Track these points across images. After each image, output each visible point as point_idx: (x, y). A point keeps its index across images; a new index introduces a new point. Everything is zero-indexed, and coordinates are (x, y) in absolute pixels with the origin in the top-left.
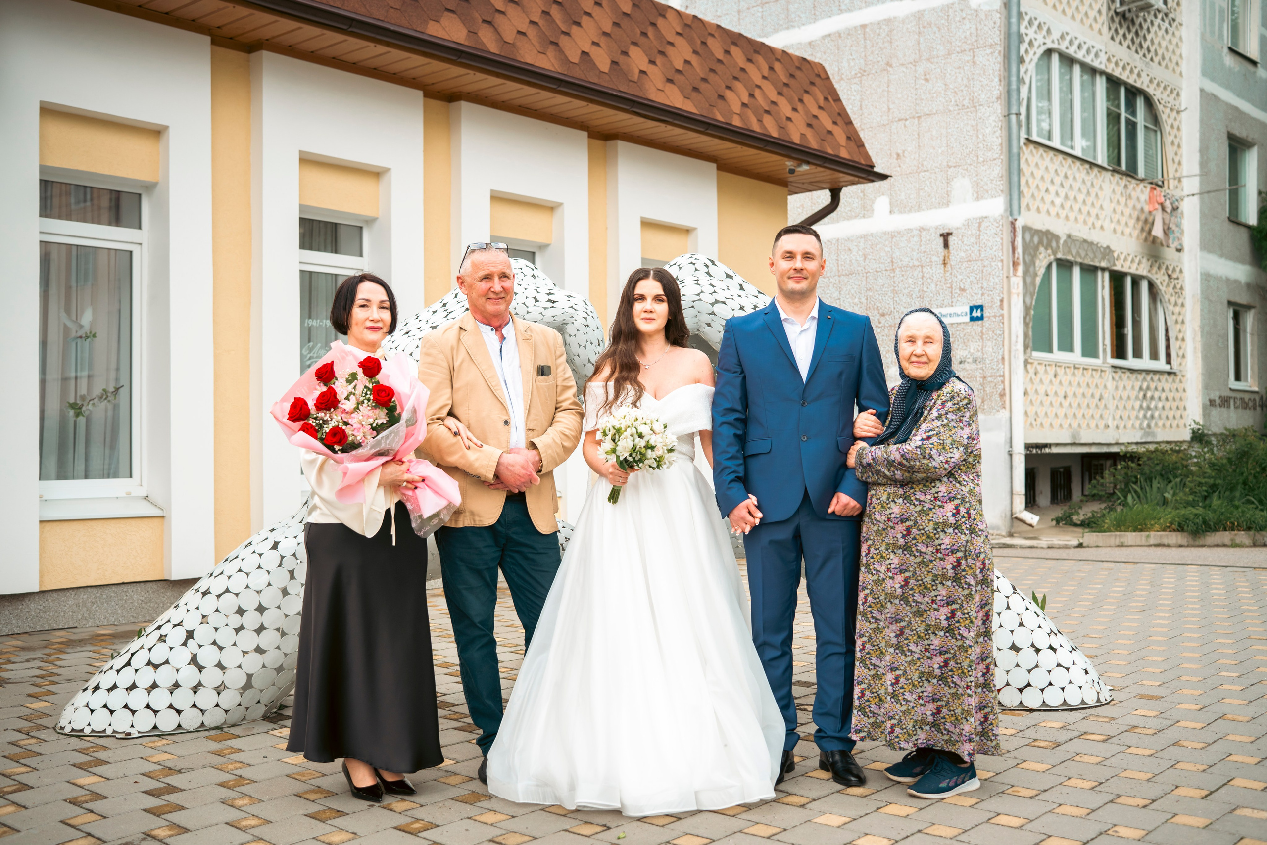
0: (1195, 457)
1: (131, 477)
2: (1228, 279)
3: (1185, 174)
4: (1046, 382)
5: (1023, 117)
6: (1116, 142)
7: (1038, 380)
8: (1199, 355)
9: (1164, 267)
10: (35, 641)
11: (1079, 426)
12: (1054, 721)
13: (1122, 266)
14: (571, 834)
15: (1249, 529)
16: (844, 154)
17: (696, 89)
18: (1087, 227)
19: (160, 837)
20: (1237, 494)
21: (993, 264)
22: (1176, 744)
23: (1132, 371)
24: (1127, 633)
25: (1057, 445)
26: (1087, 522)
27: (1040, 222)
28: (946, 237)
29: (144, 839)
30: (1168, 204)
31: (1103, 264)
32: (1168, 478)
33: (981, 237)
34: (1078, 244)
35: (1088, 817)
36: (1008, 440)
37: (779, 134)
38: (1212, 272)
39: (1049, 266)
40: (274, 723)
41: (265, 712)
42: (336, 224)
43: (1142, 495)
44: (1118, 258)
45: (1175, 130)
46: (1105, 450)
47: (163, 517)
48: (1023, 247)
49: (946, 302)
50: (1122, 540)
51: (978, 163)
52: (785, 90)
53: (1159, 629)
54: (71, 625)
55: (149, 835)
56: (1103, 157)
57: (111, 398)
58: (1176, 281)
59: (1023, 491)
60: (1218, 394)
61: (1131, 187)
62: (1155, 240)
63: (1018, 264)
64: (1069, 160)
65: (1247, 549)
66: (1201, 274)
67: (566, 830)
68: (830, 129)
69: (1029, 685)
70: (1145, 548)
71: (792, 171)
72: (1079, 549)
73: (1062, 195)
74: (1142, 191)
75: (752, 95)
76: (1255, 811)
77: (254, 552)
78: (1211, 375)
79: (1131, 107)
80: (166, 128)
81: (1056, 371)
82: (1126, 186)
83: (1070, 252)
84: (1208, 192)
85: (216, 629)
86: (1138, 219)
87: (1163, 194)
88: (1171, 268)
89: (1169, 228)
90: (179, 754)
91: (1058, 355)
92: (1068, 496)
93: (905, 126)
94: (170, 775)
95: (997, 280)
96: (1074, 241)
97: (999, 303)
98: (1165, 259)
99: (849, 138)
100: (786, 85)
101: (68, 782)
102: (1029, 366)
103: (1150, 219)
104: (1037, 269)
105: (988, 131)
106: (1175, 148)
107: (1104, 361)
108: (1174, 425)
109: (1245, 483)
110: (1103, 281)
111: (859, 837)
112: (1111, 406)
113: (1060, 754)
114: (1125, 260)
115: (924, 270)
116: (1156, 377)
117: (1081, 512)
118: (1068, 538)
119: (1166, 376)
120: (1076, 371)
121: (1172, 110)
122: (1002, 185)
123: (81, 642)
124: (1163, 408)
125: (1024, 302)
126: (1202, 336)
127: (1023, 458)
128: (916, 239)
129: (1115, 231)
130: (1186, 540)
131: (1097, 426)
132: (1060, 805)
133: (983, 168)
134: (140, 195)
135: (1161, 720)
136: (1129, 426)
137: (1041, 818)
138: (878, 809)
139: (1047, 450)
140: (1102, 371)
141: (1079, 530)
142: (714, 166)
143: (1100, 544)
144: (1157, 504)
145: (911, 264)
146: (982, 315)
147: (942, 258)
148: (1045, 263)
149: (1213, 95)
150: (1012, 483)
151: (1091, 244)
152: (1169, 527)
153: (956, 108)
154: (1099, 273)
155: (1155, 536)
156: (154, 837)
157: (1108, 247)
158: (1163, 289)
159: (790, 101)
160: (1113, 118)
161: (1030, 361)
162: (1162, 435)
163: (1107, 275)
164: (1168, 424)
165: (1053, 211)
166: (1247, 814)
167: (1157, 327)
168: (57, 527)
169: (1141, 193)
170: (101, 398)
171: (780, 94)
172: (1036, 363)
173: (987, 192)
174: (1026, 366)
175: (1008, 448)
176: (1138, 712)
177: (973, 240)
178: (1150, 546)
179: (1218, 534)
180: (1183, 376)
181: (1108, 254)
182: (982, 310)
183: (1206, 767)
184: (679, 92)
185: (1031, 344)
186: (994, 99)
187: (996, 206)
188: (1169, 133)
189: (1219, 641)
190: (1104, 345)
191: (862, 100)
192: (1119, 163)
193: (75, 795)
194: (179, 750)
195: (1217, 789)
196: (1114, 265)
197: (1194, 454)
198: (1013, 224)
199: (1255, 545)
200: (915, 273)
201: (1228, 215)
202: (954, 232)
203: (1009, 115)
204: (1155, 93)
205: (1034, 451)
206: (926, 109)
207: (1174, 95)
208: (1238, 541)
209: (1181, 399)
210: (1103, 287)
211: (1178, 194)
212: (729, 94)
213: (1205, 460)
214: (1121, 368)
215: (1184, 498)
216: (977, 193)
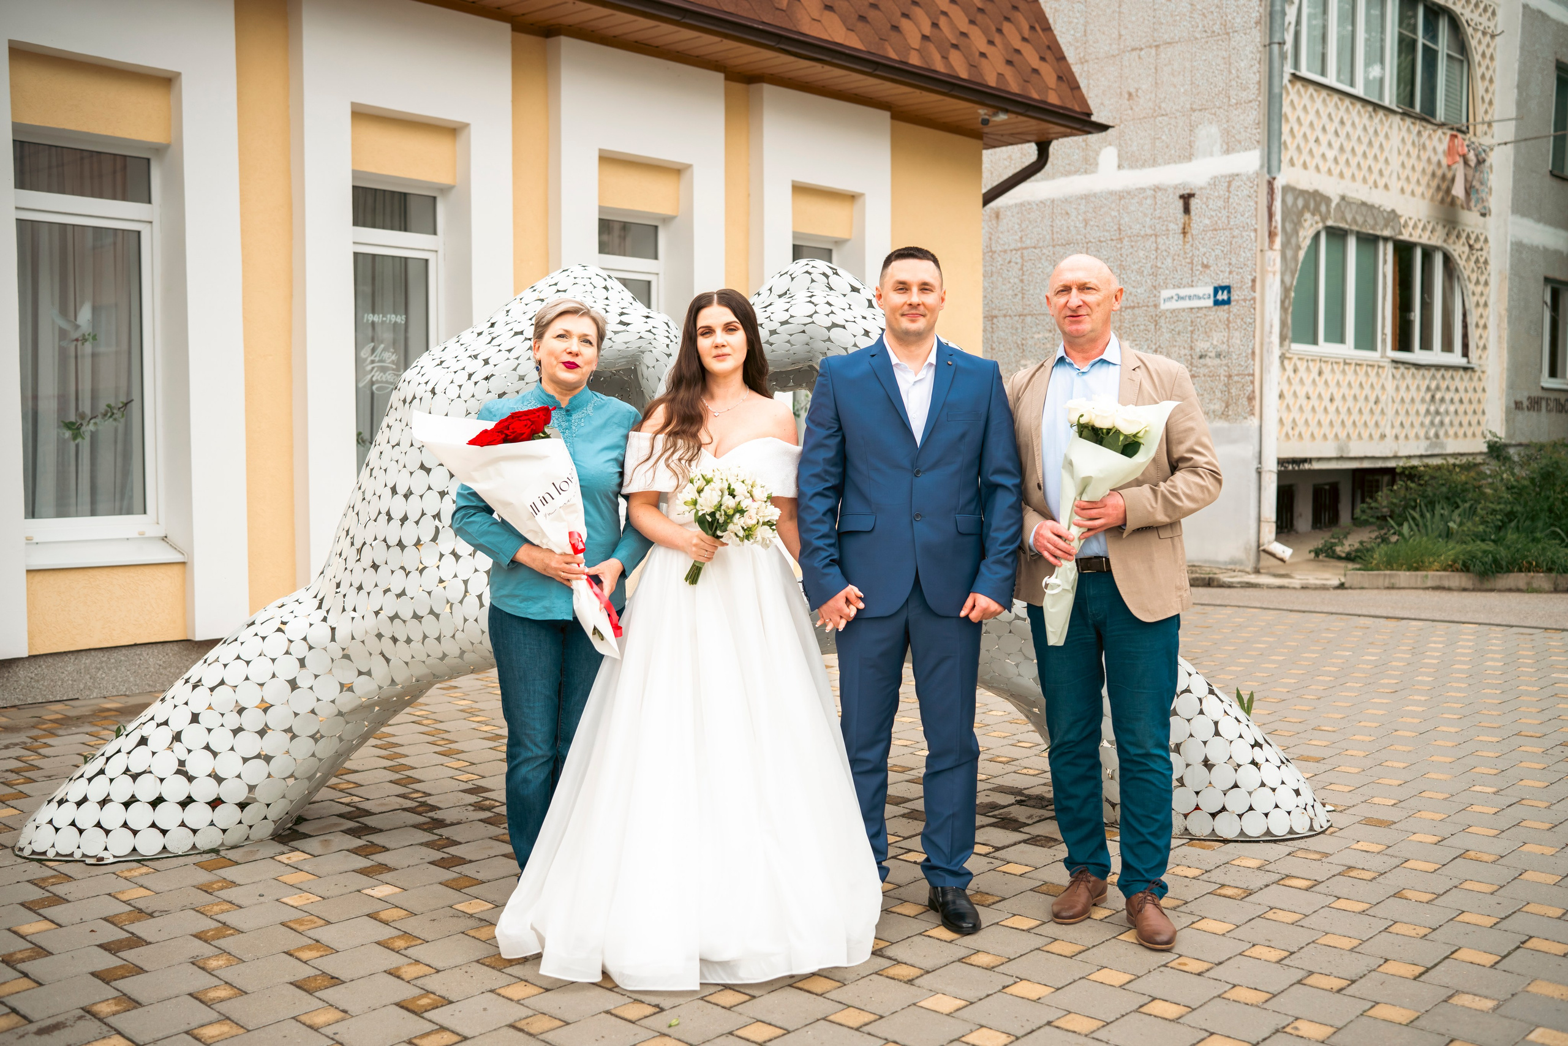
0: (1490, 476)
1: (145, 513)
2: (1546, 250)
3: (1496, 118)
4: (1308, 381)
5: (1289, 46)
6: (1409, 77)
7: (1298, 379)
8: (1505, 345)
9: (1464, 235)
10: (23, 718)
11: (1348, 435)
12: (1250, 857)
13: (1411, 235)
14: (613, 1018)
15: (1550, 570)
16: (1053, 99)
17: (862, 18)
18: (1367, 187)
19: (102, 1015)
20: (1540, 524)
21: (1244, 234)
22: (1397, 895)
23: (1418, 366)
24: (1369, 724)
25: (1319, 459)
26: (1353, 554)
27: (1306, 181)
28: (1186, 199)
29: (80, 1018)
30: (1471, 156)
31: (1387, 233)
32: (1456, 503)
33: (1231, 200)
34: (1354, 207)
35: (1265, 1006)
36: (1257, 455)
37: (970, 74)
38: (1526, 241)
39: (1317, 236)
40: (284, 843)
41: (275, 829)
42: (405, 194)
43: (1421, 524)
44: (1405, 225)
45: (1487, 61)
46: (1380, 464)
47: (184, 563)
48: (1283, 212)
49: (1184, 281)
50: (1393, 581)
51: (1230, 105)
52: (979, 17)
53: (1409, 720)
54: (71, 696)
55: (88, 1012)
56: (1391, 95)
57: (118, 415)
58: (1479, 253)
59: (1274, 517)
60: (1526, 394)
61: (1425, 134)
62: (1453, 202)
63: (1276, 234)
64: (1347, 101)
65: (1545, 596)
66: (1512, 244)
67: (608, 1012)
68: (1035, 66)
69: (1224, 809)
70: (1421, 592)
71: (985, 122)
72: (1339, 591)
73: (1336, 146)
74: (1440, 140)
75: (935, 25)
76: (1477, 999)
77: (256, 634)
78: (1517, 370)
79: (1431, 31)
80: (179, 74)
81: (1320, 368)
82: (1419, 133)
83: (1344, 219)
84: (1526, 140)
85: (209, 730)
86: (1434, 175)
87: (1467, 142)
88: (1473, 237)
89: (1472, 187)
90: (157, 889)
91: (1325, 348)
92: (1334, 520)
93: (1140, 57)
94: (139, 921)
95: (1249, 255)
96: (1349, 204)
97: (1250, 284)
98: (1466, 225)
99: (1060, 78)
100: (981, 10)
101: (9, 930)
102: (1286, 362)
103: (1449, 175)
104: (1301, 239)
105: (1242, 65)
106: (1487, 83)
107: (1383, 356)
108: (1469, 434)
109: (1551, 510)
110: (1385, 254)
111: (972, 1031)
112: (1390, 412)
113: (1249, 908)
114: (1415, 227)
115: (1159, 240)
116: (1448, 374)
117: (1347, 543)
118: (1327, 575)
119: (1461, 372)
120: (1347, 367)
121: (1484, 33)
122: (1260, 134)
123: (79, 720)
124: (1456, 412)
125: (1282, 281)
126: (1509, 322)
127: (1274, 477)
128: (1149, 201)
129: (1402, 191)
130: (1471, 582)
131: (1371, 436)
132: (1234, 986)
133: (1236, 112)
134: (148, 160)
135: (1385, 858)
136: (1412, 435)
137: (1206, 1006)
138: (1004, 988)
139: (1307, 466)
140: (1379, 367)
141: (1342, 564)
142: (887, 114)
143: (1366, 585)
144: (1440, 536)
145: (1142, 233)
146: (1229, 299)
147: (1181, 226)
148: (1311, 233)
149: (1540, 12)
150: (1259, 507)
151: (1372, 207)
152: (1451, 566)
153: (1205, 35)
154: (1381, 245)
155: (1433, 576)
156: (94, 1015)
157: (1393, 211)
158: (1461, 263)
159: (985, 31)
160: (1406, 46)
161: (1288, 355)
162: (1452, 446)
163: (1390, 247)
164: (1461, 433)
165: (1324, 168)
166: (1466, 1004)
167: (1453, 311)
168: (51, 578)
169: (1438, 142)
170: (105, 415)
171: (972, 22)
172: (1295, 358)
173: (1240, 142)
174: (1282, 363)
175: (1255, 465)
176: (1358, 846)
177: (1220, 203)
178: (1427, 588)
179: (1512, 575)
180: (1483, 372)
181: (1393, 220)
182: (1229, 292)
183: (1428, 930)
184: (841, 23)
185: (1290, 334)
186: (1252, 24)
187: (1249, 161)
188: (1479, 64)
189: (1481, 738)
190: (1383, 334)
191: (1086, 24)
192: (1412, 104)
193: (12, 950)
194: (157, 882)
195: (1436, 965)
196: (1401, 233)
197: (1488, 472)
198: (1270, 184)
199: (1556, 590)
200: (1148, 244)
201: (1550, 168)
202: (1198, 193)
203: (1270, 44)
204: (1463, 11)
205: (1290, 467)
206: (1166, 36)
207: (1489, 14)
208: (1535, 585)
209: (1479, 401)
210: (1385, 262)
211: (1486, 141)
212: (905, 24)
213: (1502, 479)
214: (1403, 363)
215: (1472, 528)
216: (1227, 144)
